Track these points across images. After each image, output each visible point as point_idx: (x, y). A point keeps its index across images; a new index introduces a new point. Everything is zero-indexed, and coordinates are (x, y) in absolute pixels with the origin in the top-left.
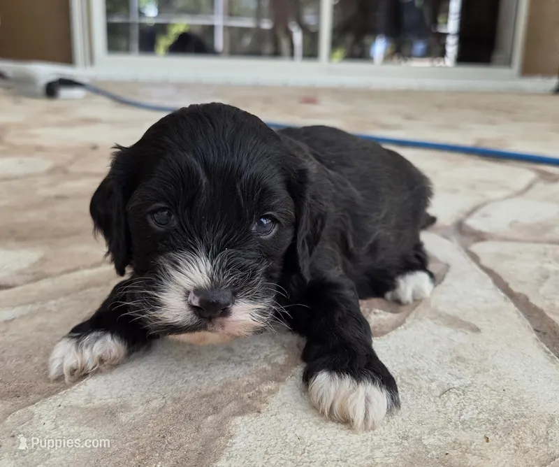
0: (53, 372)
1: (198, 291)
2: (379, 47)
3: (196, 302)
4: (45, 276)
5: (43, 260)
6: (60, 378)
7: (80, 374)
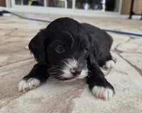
0: (20, 89)
1: (74, 69)
2: (86, 6)
3: (74, 72)
4: (10, 63)
5: (9, 59)
6: (22, 91)
7: (28, 90)
